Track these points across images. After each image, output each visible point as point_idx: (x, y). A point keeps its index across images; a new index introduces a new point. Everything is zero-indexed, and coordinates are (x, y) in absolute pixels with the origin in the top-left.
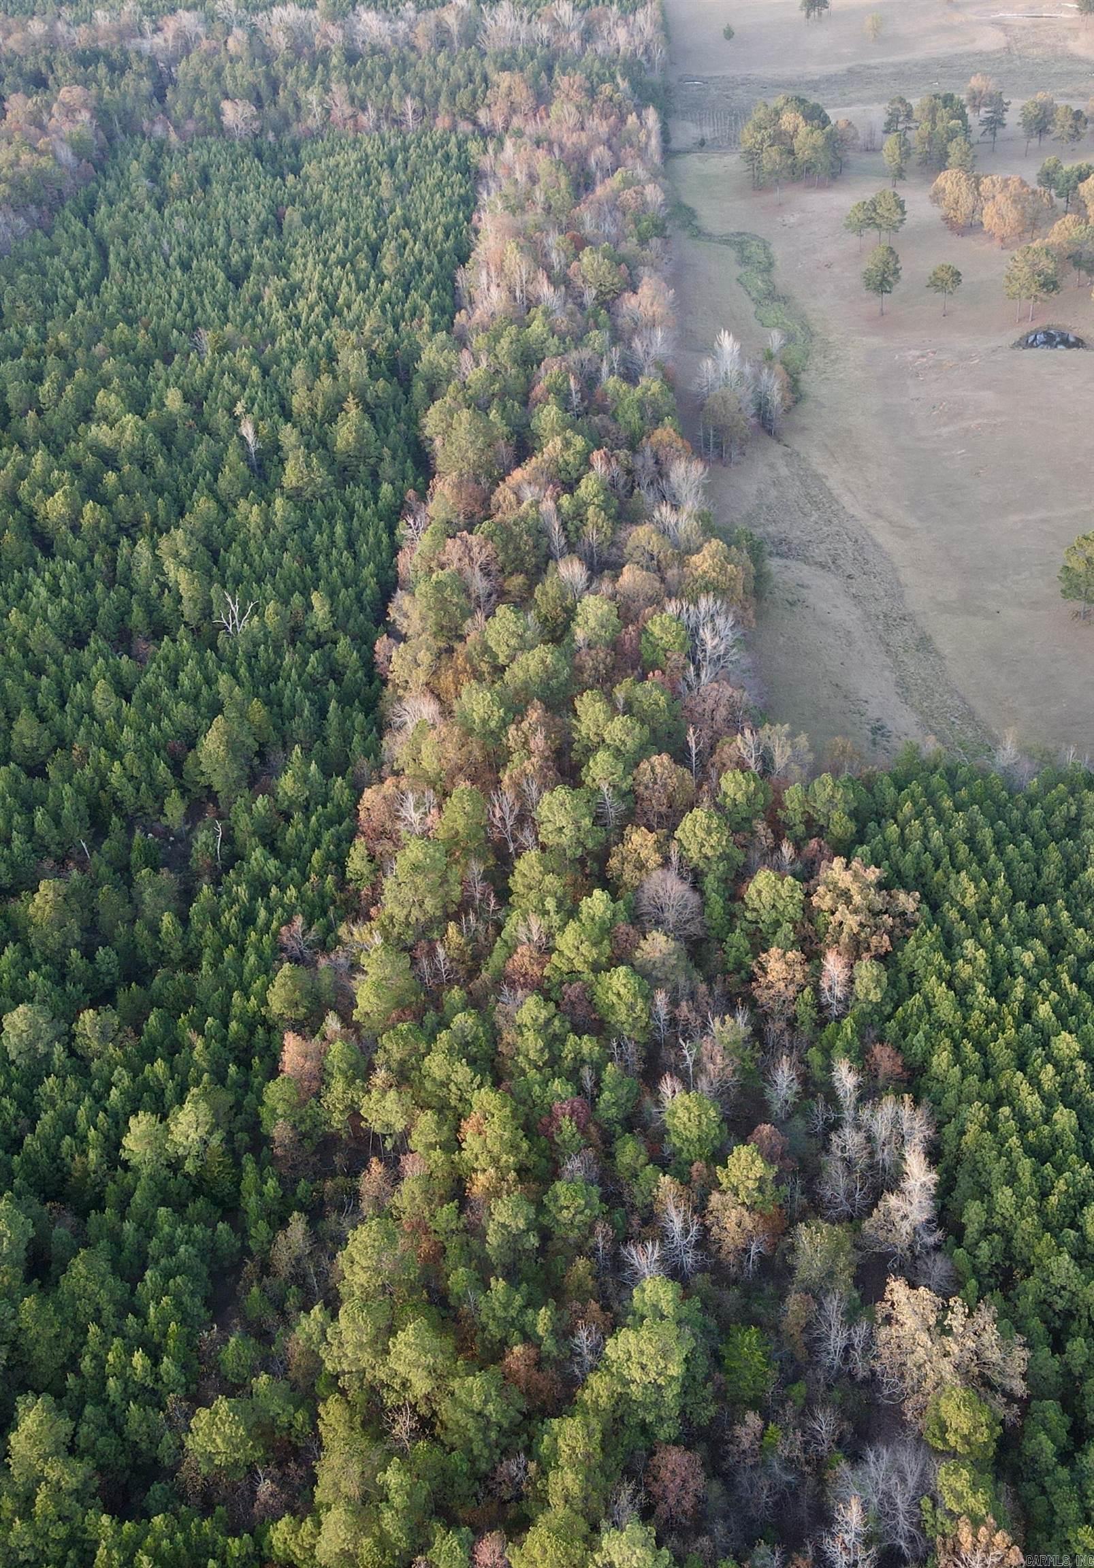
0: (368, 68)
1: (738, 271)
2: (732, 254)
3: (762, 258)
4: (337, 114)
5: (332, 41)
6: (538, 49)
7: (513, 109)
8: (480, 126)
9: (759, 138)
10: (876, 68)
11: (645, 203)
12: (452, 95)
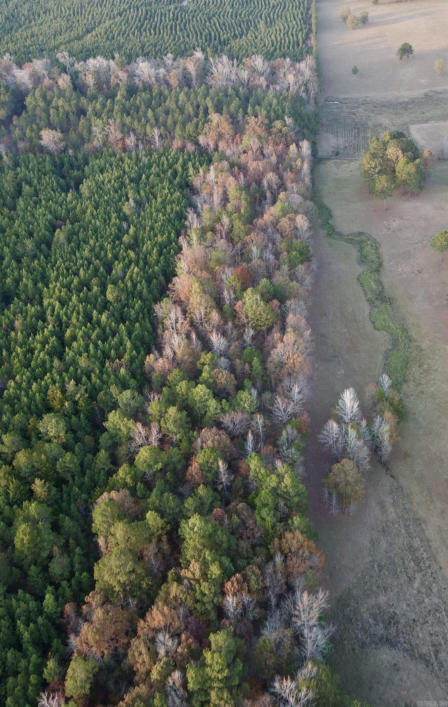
0: (137, 102)
1: (359, 269)
2: (354, 252)
3: (373, 257)
4: (111, 138)
5: (120, 80)
6: (241, 89)
7: (220, 136)
8: (199, 145)
9: (373, 165)
10: (441, 93)
11: (296, 228)
12: (184, 124)
